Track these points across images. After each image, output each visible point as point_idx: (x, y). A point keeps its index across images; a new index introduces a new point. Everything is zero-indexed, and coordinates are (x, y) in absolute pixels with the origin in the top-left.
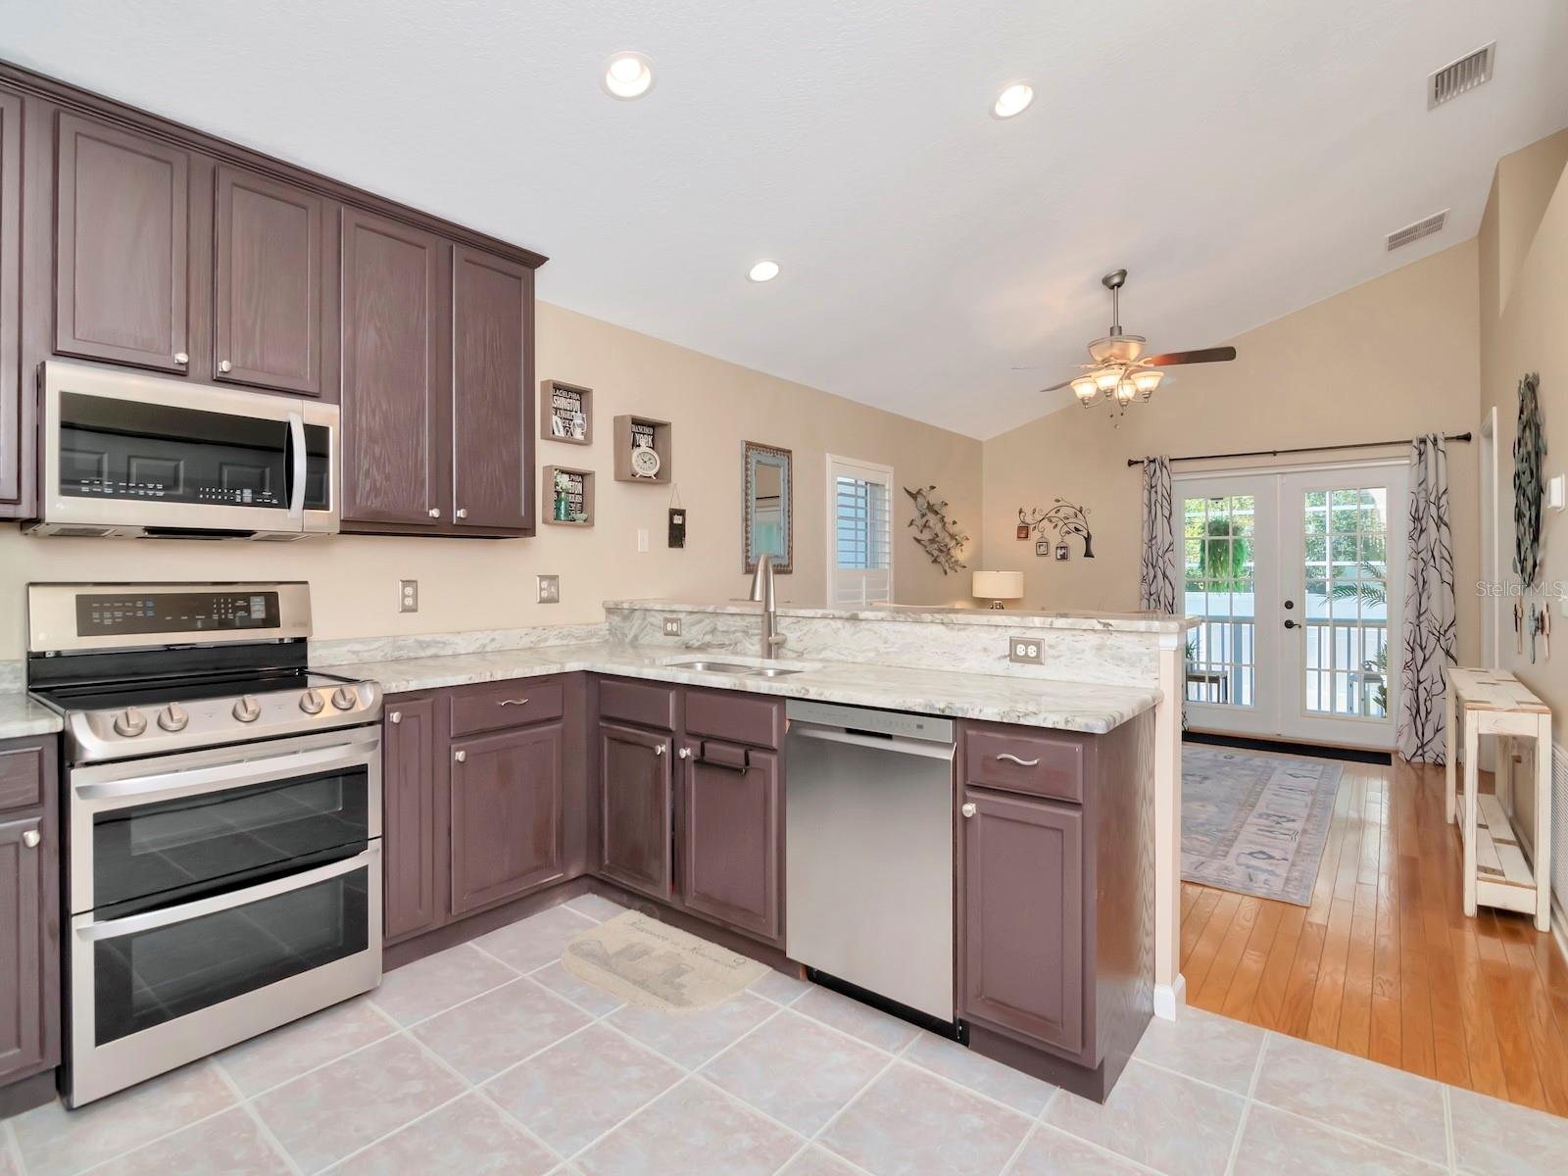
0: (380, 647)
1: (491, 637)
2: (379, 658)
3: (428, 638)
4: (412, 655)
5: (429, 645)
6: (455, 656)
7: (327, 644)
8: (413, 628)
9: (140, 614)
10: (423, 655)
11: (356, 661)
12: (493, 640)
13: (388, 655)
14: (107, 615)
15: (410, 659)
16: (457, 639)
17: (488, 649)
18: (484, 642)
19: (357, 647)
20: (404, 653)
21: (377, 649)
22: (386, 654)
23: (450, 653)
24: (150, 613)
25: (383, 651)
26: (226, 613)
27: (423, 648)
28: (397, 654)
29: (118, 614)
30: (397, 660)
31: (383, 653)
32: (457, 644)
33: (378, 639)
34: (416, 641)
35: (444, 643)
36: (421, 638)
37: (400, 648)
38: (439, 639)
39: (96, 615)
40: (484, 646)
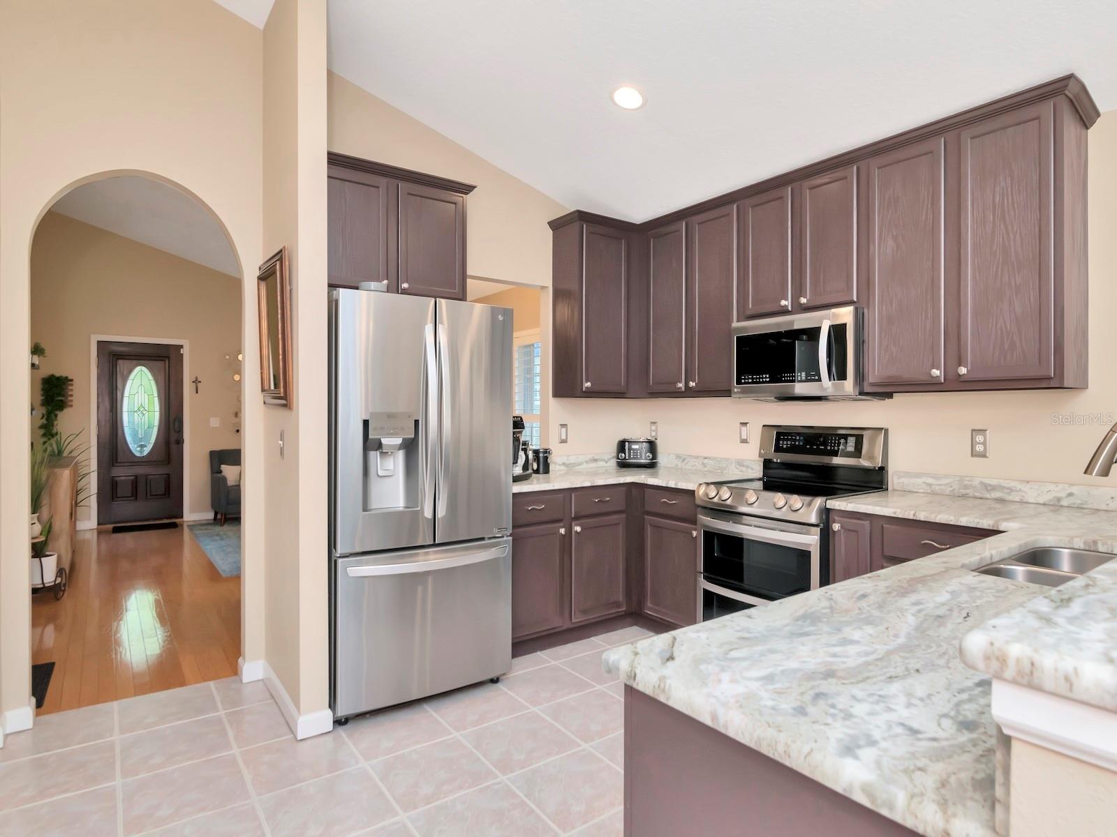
0: (949, 483)
1: (1068, 492)
2: (947, 492)
3: (994, 482)
4: (977, 494)
5: (994, 488)
6: (1022, 502)
7: (908, 474)
8: (980, 472)
9: (797, 443)
10: (988, 496)
11: (929, 491)
12: (1070, 495)
13: (956, 491)
14: (785, 443)
15: (976, 498)
16: (1025, 487)
17: (1064, 503)
18: (1060, 495)
19: (930, 481)
20: (970, 492)
21: (945, 485)
22: (954, 490)
23: (1017, 499)
24: (801, 444)
25: (951, 487)
26: (834, 447)
27: (989, 491)
28: (963, 491)
29: (789, 443)
30: (964, 496)
31: (951, 489)
32: (1025, 492)
33: (946, 476)
34: (982, 483)
35: (1008, 488)
36: (986, 481)
37: (966, 487)
38: (1007, 486)
39: (781, 442)
40: (1059, 499)
